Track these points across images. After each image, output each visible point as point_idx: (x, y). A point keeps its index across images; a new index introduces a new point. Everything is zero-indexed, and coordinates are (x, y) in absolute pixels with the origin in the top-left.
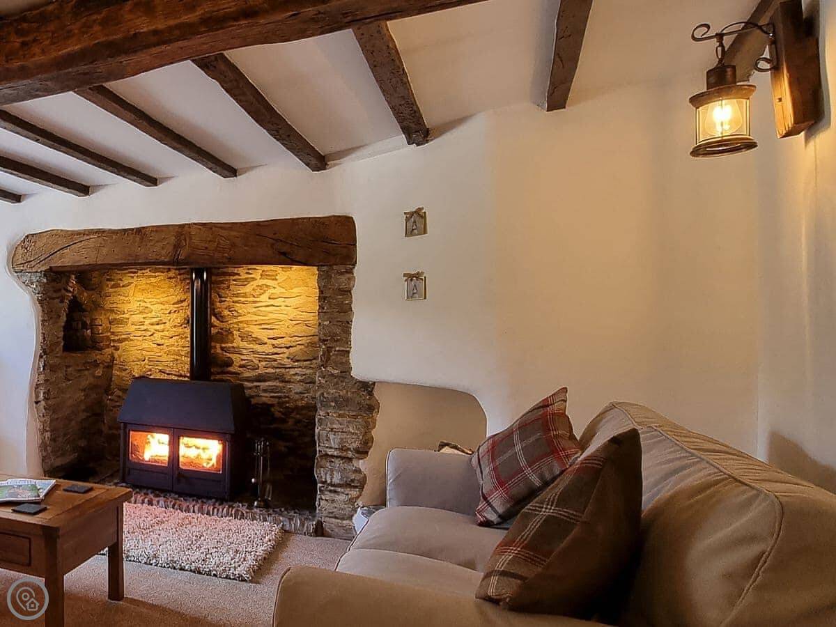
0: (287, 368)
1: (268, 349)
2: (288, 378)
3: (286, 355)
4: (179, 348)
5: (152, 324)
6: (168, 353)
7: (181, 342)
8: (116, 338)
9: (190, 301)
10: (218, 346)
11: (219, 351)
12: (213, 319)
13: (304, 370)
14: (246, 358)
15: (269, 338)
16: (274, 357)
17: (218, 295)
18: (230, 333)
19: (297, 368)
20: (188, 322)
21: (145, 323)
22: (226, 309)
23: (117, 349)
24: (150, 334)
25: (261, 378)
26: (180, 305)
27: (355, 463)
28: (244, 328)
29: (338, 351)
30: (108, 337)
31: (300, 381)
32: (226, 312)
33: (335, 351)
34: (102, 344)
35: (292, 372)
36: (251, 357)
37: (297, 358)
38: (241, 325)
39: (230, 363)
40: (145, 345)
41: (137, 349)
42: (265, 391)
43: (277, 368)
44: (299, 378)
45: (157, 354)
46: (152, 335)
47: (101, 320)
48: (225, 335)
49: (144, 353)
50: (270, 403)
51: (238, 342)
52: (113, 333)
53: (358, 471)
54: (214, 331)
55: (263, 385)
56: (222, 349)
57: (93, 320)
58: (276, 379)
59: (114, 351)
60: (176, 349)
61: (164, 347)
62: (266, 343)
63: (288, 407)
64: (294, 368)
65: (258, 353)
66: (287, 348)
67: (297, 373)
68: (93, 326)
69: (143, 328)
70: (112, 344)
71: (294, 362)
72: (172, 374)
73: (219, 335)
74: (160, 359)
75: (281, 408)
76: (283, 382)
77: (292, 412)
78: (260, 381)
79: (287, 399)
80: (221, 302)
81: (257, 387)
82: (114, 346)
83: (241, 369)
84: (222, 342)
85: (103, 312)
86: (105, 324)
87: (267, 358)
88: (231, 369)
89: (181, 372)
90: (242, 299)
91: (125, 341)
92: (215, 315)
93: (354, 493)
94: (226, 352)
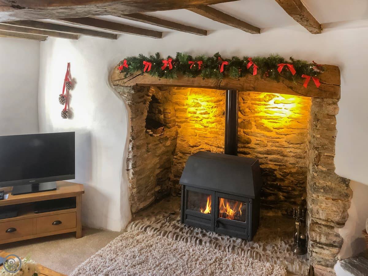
0: (285, 148)
1: (273, 134)
2: (285, 153)
3: (284, 140)
4: (218, 130)
5: (201, 114)
6: (211, 132)
7: (219, 126)
8: (179, 120)
9: (225, 101)
10: (242, 130)
11: (242, 134)
12: (239, 113)
13: (296, 150)
14: (259, 139)
15: (274, 128)
16: (278, 140)
17: (243, 98)
18: (249, 122)
19: (291, 148)
20: (224, 114)
21: (197, 113)
22: (247, 107)
23: (179, 127)
24: (199, 119)
25: (268, 153)
26: (218, 103)
27: (336, 230)
28: (258, 120)
29: (326, 156)
30: (174, 120)
31: (293, 156)
32: (247, 110)
33: (324, 155)
34: (170, 125)
35: (288, 150)
36: (263, 139)
37: (291, 142)
38: (257, 119)
39: (249, 142)
40: (197, 126)
41: (192, 129)
42: (271, 160)
43: (279, 147)
44: (292, 154)
45: (204, 133)
46: (201, 120)
47: (170, 109)
48: (246, 124)
49: (196, 131)
50: (273, 168)
51: (254, 129)
52: (177, 117)
53: (337, 236)
54: (240, 121)
55: (270, 157)
56: (244, 132)
57: (165, 109)
58: (278, 154)
59: (178, 128)
60: (215, 130)
61: (208, 128)
62: (272, 131)
63: (285, 172)
64: (290, 148)
65: (267, 137)
66: (286, 135)
67: (291, 151)
68: (164, 113)
69: (196, 115)
70: (176, 124)
71: (290, 144)
72: (213, 146)
73: (242, 124)
74: (206, 136)
75: (280, 172)
76: (282, 156)
77: (288, 175)
78: (268, 154)
79: (285, 167)
80: (244, 103)
81: (266, 158)
82: (177, 125)
83: (256, 146)
84: (244, 127)
85: (171, 104)
86: (172, 112)
87: (272, 140)
88: (249, 145)
89: (218, 144)
90: (257, 102)
91: (184, 123)
92: (240, 111)
93: (335, 250)
94: (247, 135)
